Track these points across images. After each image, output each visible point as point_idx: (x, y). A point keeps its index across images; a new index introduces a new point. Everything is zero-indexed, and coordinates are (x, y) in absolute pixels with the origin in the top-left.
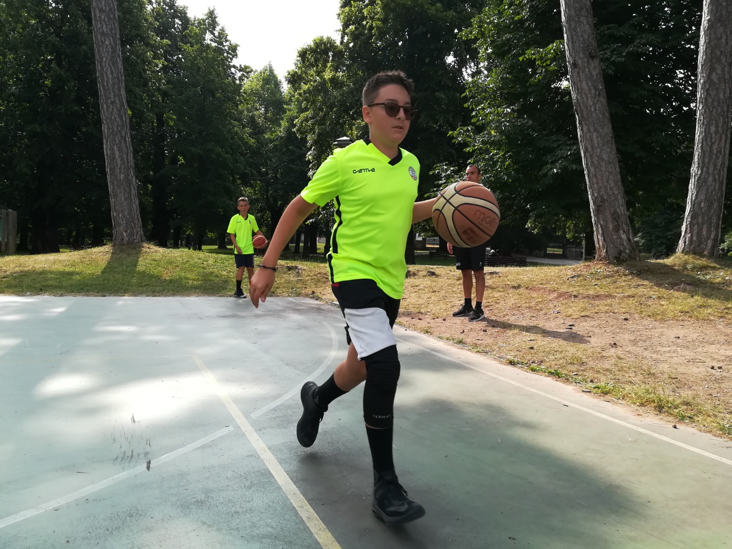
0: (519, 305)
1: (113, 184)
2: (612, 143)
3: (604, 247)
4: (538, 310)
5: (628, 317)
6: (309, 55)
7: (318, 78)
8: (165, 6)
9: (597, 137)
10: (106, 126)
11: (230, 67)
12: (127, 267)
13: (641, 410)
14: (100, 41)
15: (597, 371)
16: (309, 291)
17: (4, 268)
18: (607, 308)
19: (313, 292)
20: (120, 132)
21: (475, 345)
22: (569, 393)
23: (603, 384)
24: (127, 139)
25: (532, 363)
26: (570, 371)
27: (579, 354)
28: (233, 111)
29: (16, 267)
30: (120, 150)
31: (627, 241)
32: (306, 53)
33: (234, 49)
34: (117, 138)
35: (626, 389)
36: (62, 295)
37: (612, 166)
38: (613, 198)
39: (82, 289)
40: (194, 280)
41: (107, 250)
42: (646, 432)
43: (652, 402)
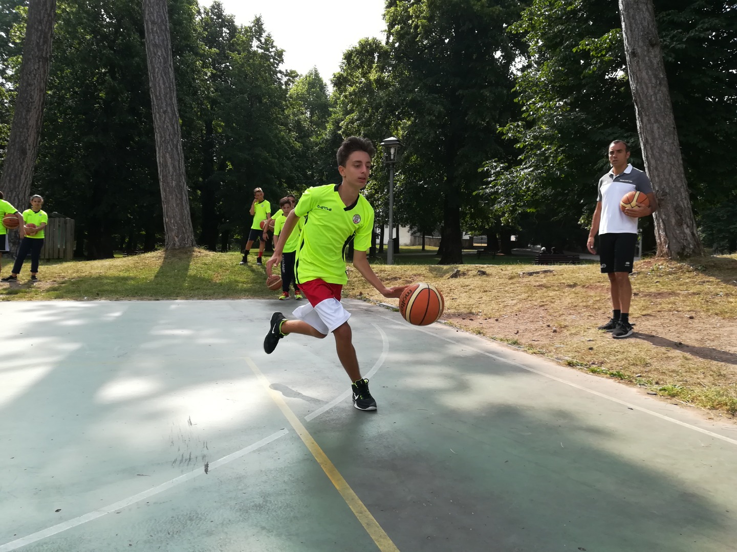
0: (576, 304)
1: (165, 190)
2: (674, 134)
3: (665, 242)
4: (596, 309)
5: (694, 315)
6: (355, 57)
7: (363, 80)
8: (213, 16)
9: (658, 128)
10: (158, 135)
11: (276, 72)
12: (179, 271)
13: (712, 413)
14: (152, 52)
15: (662, 372)
16: (356, 292)
17: (63, 274)
18: (670, 306)
19: (361, 294)
20: (172, 140)
21: (531, 346)
22: (632, 396)
23: (670, 386)
24: (179, 147)
25: (593, 364)
26: (634, 372)
27: (642, 354)
28: (279, 116)
29: (74, 272)
30: (172, 157)
31: (691, 236)
32: (352, 55)
33: (280, 54)
34: (169, 146)
35: (695, 391)
36: (117, 300)
37: (674, 157)
38: (675, 191)
39: (136, 293)
40: (243, 283)
41: (159, 254)
42: (719, 436)
43: (724, 405)
